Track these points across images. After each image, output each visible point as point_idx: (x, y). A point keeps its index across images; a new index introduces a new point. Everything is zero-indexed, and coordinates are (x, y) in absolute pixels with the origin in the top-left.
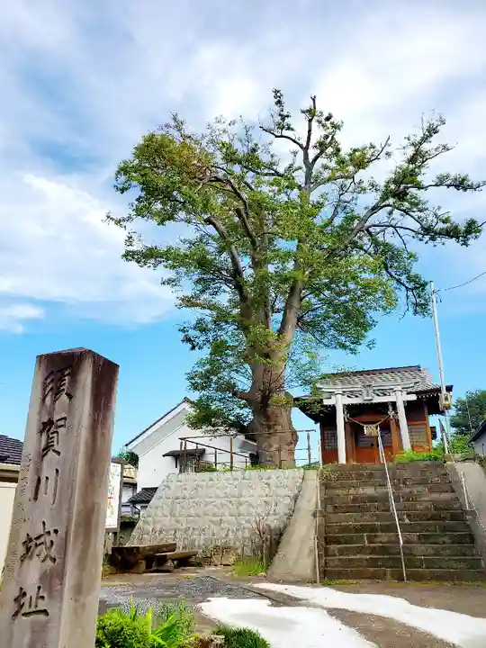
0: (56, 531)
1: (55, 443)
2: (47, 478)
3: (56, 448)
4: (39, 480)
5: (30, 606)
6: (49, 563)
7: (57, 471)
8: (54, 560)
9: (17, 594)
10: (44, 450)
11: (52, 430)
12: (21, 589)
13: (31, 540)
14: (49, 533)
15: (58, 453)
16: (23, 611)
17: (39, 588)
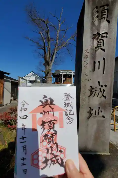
0: (106, 86)
1: (102, 45)
2: (99, 62)
3: (102, 47)
4: (95, 62)
5: (96, 114)
6: (103, 98)
7: (104, 59)
8: (105, 97)
9: (89, 110)
10: (96, 48)
11: (100, 38)
12: (90, 108)
13: (93, 89)
14: (102, 86)
15: (104, 50)
16: (92, 116)
17: (99, 107)
